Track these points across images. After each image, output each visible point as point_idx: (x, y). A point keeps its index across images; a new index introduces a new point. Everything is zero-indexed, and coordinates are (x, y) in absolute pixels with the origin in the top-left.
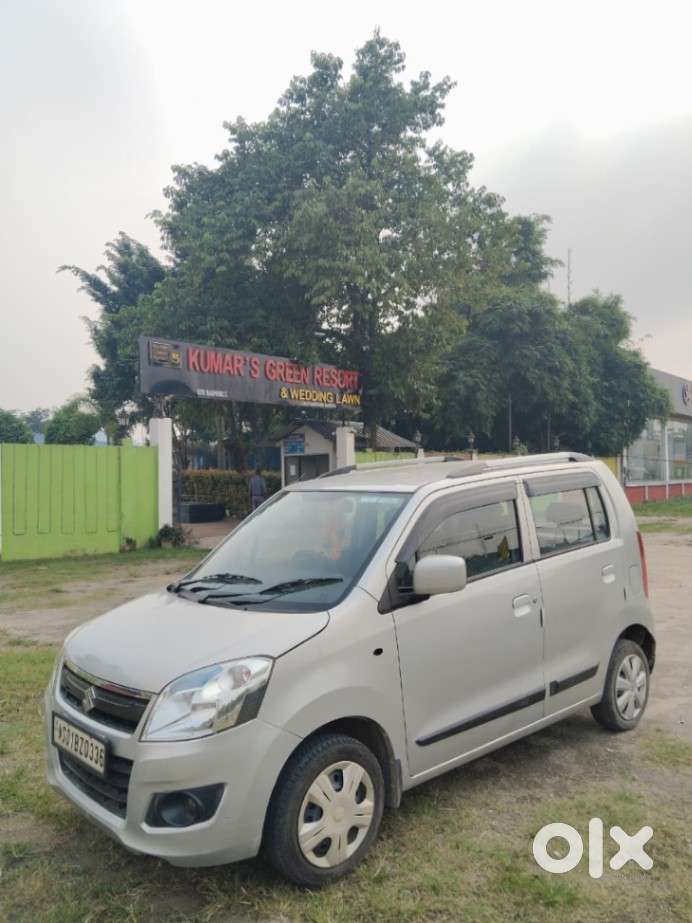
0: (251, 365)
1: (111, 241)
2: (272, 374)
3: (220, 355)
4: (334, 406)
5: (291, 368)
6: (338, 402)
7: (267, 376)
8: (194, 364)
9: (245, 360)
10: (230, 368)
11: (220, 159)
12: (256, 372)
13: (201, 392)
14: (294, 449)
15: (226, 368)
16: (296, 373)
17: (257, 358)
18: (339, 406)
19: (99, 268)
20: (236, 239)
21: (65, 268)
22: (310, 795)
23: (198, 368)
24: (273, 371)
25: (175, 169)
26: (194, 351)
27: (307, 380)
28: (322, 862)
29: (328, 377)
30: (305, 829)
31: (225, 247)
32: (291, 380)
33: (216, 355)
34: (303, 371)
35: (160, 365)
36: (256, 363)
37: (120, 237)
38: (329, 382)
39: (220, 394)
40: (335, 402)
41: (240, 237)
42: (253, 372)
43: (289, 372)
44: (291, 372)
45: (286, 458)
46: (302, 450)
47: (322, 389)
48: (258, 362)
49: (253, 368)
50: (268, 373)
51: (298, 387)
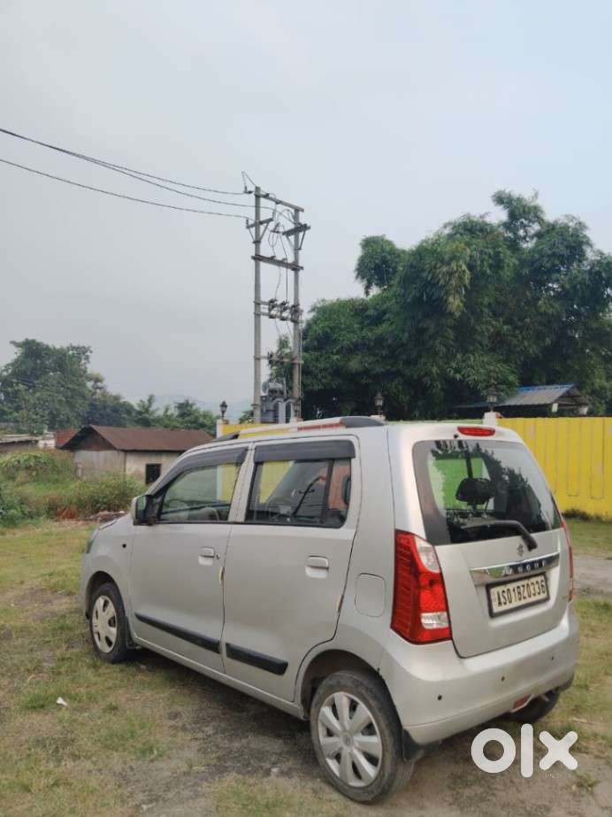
28: (99, 645)
30: (94, 620)
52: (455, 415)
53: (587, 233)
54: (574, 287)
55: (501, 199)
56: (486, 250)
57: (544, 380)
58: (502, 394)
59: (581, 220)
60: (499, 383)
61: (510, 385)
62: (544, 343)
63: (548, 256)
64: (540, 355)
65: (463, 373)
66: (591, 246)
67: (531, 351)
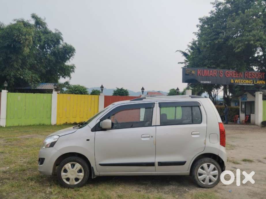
0: (219, 73)
1: (190, 42)
2: (227, 75)
3: (208, 71)
4: (253, 85)
5: (235, 73)
6: (255, 83)
7: (226, 76)
8: (199, 74)
9: (218, 72)
10: (212, 74)
11: (210, 13)
12: (221, 75)
13: (202, 82)
14: (244, 99)
15: (210, 74)
16: (237, 74)
17: (222, 71)
18: (255, 84)
19: (186, 50)
20: (213, 36)
21: (177, 51)
22: (65, 167)
23: (201, 75)
24: (228, 74)
25: (200, 19)
26: (200, 70)
27: (242, 77)
28: (68, 183)
29: (251, 75)
30: (63, 174)
31: (209, 39)
32: (235, 77)
33: (207, 71)
34: (240, 73)
35: (189, 75)
36: (221, 72)
37: (193, 40)
38: (251, 77)
39: (208, 82)
40: (253, 83)
41: (214, 35)
42: (220, 75)
43: (234, 74)
44: (235, 74)
45: (241, 102)
46: (246, 100)
47: (249, 79)
48: (222, 72)
49: (220, 74)
50: (226, 75)
51: (238, 79)
52: (17, 91)
53: (62, 36)
54: (59, 53)
55: (34, 16)
56: (36, 34)
57: (45, 81)
58: (36, 84)
59: (61, 32)
60: (35, 81)
61: (38, 82)
62: (47, 69)
63: (50, 40)
64: (45, 73)
65: (23, 76)
66: (62, 40)
67: (43, 71)
